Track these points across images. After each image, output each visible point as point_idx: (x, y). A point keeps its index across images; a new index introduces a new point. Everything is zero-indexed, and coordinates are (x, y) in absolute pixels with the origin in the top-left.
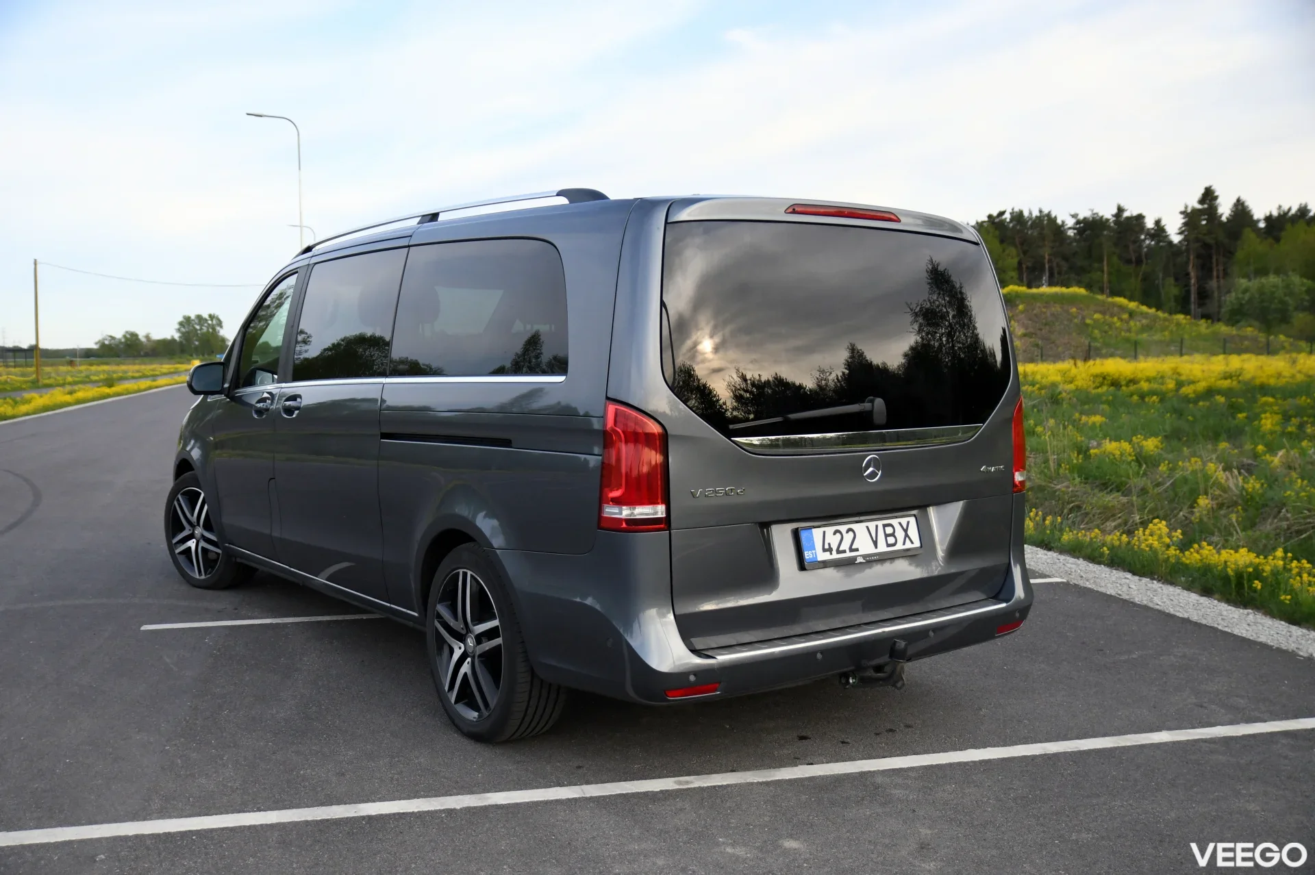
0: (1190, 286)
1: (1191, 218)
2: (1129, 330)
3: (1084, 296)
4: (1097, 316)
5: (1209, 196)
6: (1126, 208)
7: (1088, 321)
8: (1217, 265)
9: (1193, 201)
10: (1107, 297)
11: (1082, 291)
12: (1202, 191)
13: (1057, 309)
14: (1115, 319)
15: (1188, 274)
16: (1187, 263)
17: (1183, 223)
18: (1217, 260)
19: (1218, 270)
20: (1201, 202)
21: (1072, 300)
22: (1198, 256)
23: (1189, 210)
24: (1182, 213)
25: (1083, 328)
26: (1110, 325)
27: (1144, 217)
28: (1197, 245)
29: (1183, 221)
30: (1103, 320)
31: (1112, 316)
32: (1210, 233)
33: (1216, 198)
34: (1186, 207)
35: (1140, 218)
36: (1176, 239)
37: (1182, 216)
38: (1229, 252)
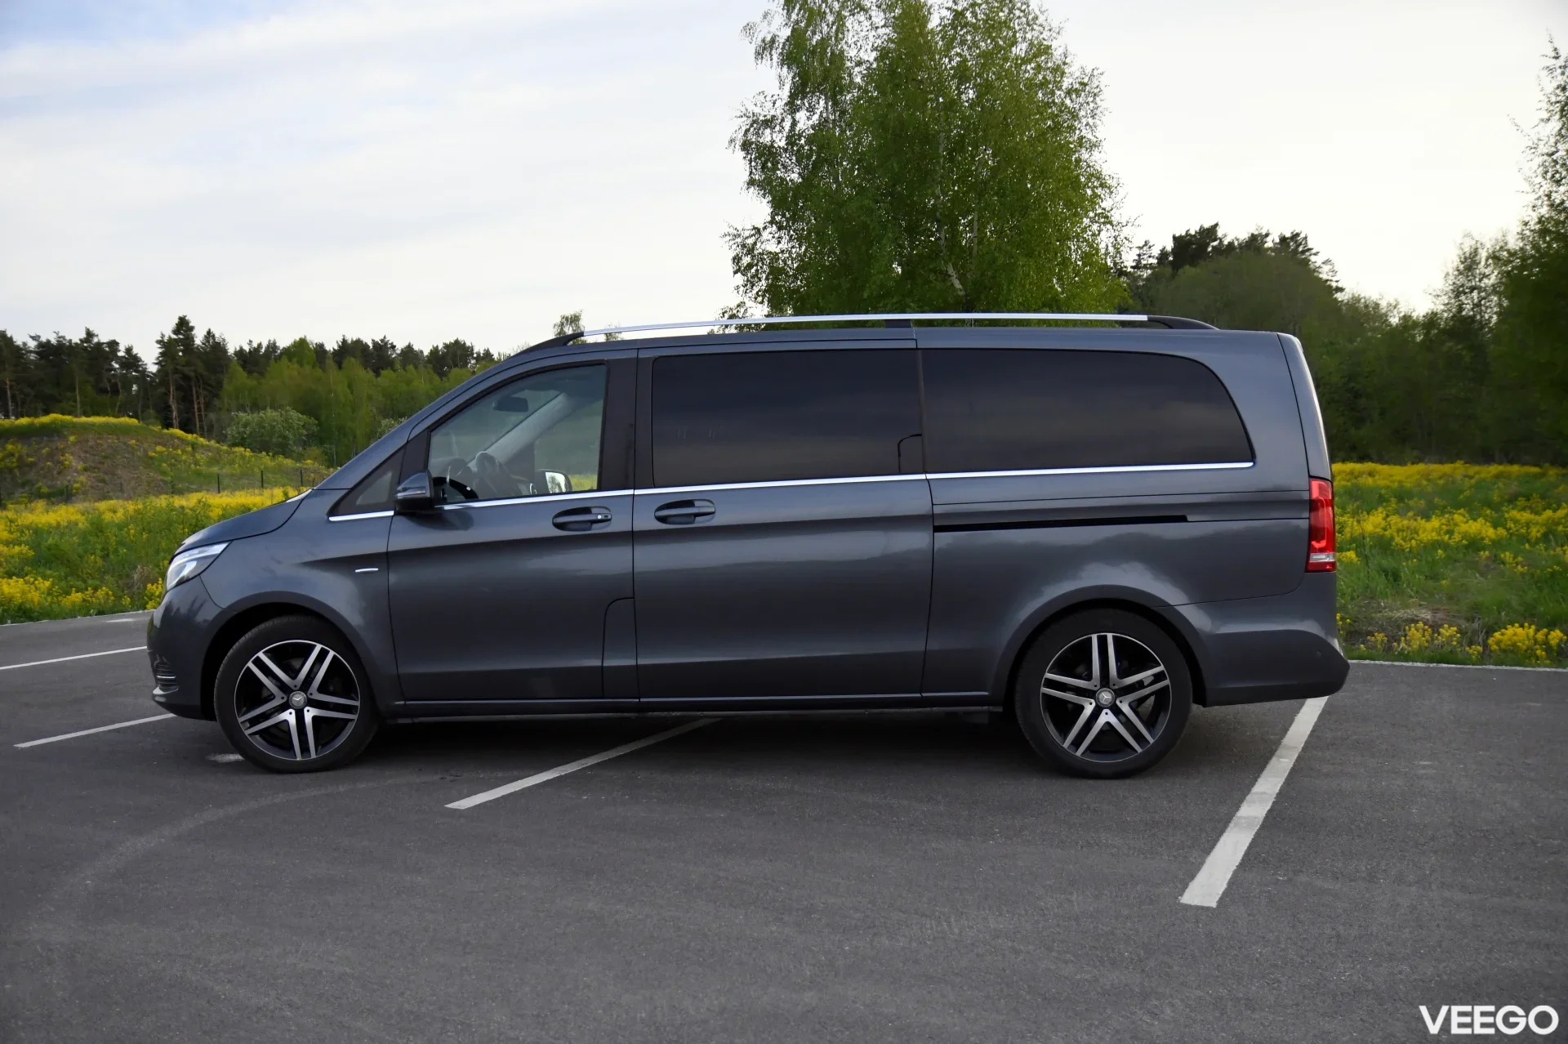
0: (172, 420)
1: (167, 347)
2: (197, 463)
3: (136, 427)
4: (159, 448)
5: (183, 325)
6: (96, 332)
7: (152, 454)
8: (198, 398)
9: (168, 330)
10: (163, 428)
11: (134, 421)
12: (177, 321)
13: (112, 440)
14: (179, 452)
15: (170, 407)
16: (167, 394)
17: (160, 353)
18: (197, 392)
19: (199, 403)
20: (176, 332)
21: (126, 431)
22: (179, 388)
23: (166, 339)
24: (158, 342)
25: (149, 462)
26: (175, 457)
27: (117, 344)
28: (177, 376)
29: (160, 350)
30: (166, 453)
31: (176, 449)
32: (188, 364)
33: (192, 328)
34: (163, 336)
35: (113, 344)
36: (153, 368)
37: (159, 346)
38: (209, 385)
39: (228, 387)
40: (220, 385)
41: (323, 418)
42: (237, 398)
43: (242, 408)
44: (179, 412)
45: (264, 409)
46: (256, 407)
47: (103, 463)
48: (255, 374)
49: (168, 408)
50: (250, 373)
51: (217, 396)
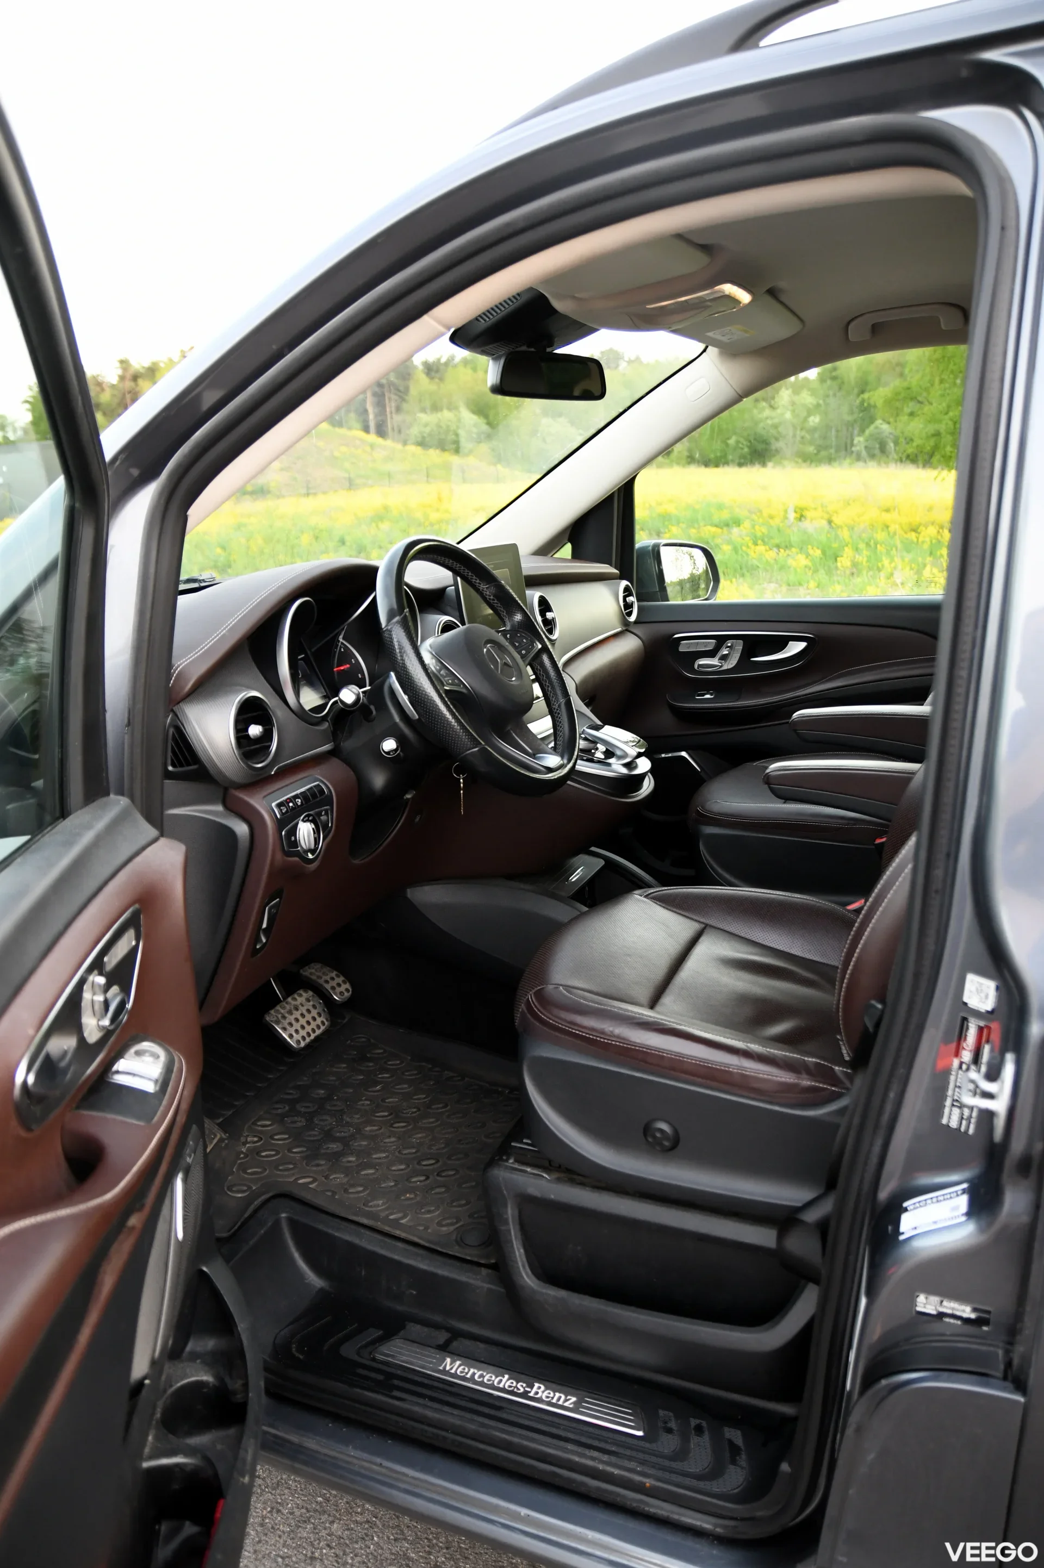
0: (369, 422)
8: (389, 402)
18: (389, 397)
19: (390, 407)
38: (399, 391)
39: (413, 391)
40: (407, 389)
41: (491, 417)
42: (420, 401)
43: (423, 410)
44: (376, 416)
45: (441, 410)
46: (436, 408)
47: (295, 464)
48: (437, 380)
49: (366, 411)
50: (432, 378)
51: (403, 400)
